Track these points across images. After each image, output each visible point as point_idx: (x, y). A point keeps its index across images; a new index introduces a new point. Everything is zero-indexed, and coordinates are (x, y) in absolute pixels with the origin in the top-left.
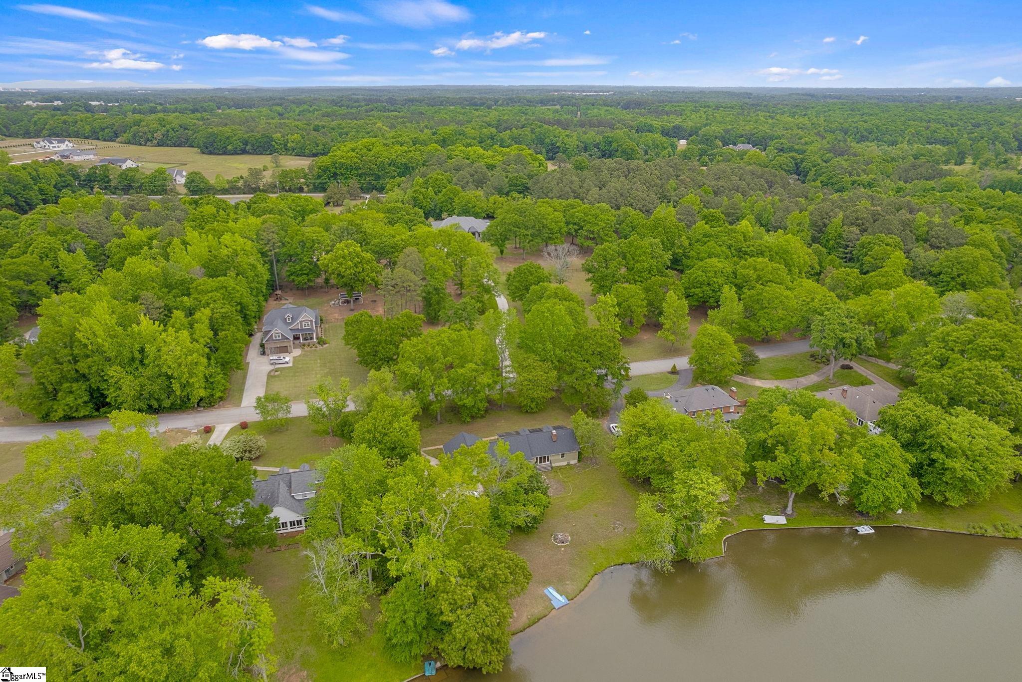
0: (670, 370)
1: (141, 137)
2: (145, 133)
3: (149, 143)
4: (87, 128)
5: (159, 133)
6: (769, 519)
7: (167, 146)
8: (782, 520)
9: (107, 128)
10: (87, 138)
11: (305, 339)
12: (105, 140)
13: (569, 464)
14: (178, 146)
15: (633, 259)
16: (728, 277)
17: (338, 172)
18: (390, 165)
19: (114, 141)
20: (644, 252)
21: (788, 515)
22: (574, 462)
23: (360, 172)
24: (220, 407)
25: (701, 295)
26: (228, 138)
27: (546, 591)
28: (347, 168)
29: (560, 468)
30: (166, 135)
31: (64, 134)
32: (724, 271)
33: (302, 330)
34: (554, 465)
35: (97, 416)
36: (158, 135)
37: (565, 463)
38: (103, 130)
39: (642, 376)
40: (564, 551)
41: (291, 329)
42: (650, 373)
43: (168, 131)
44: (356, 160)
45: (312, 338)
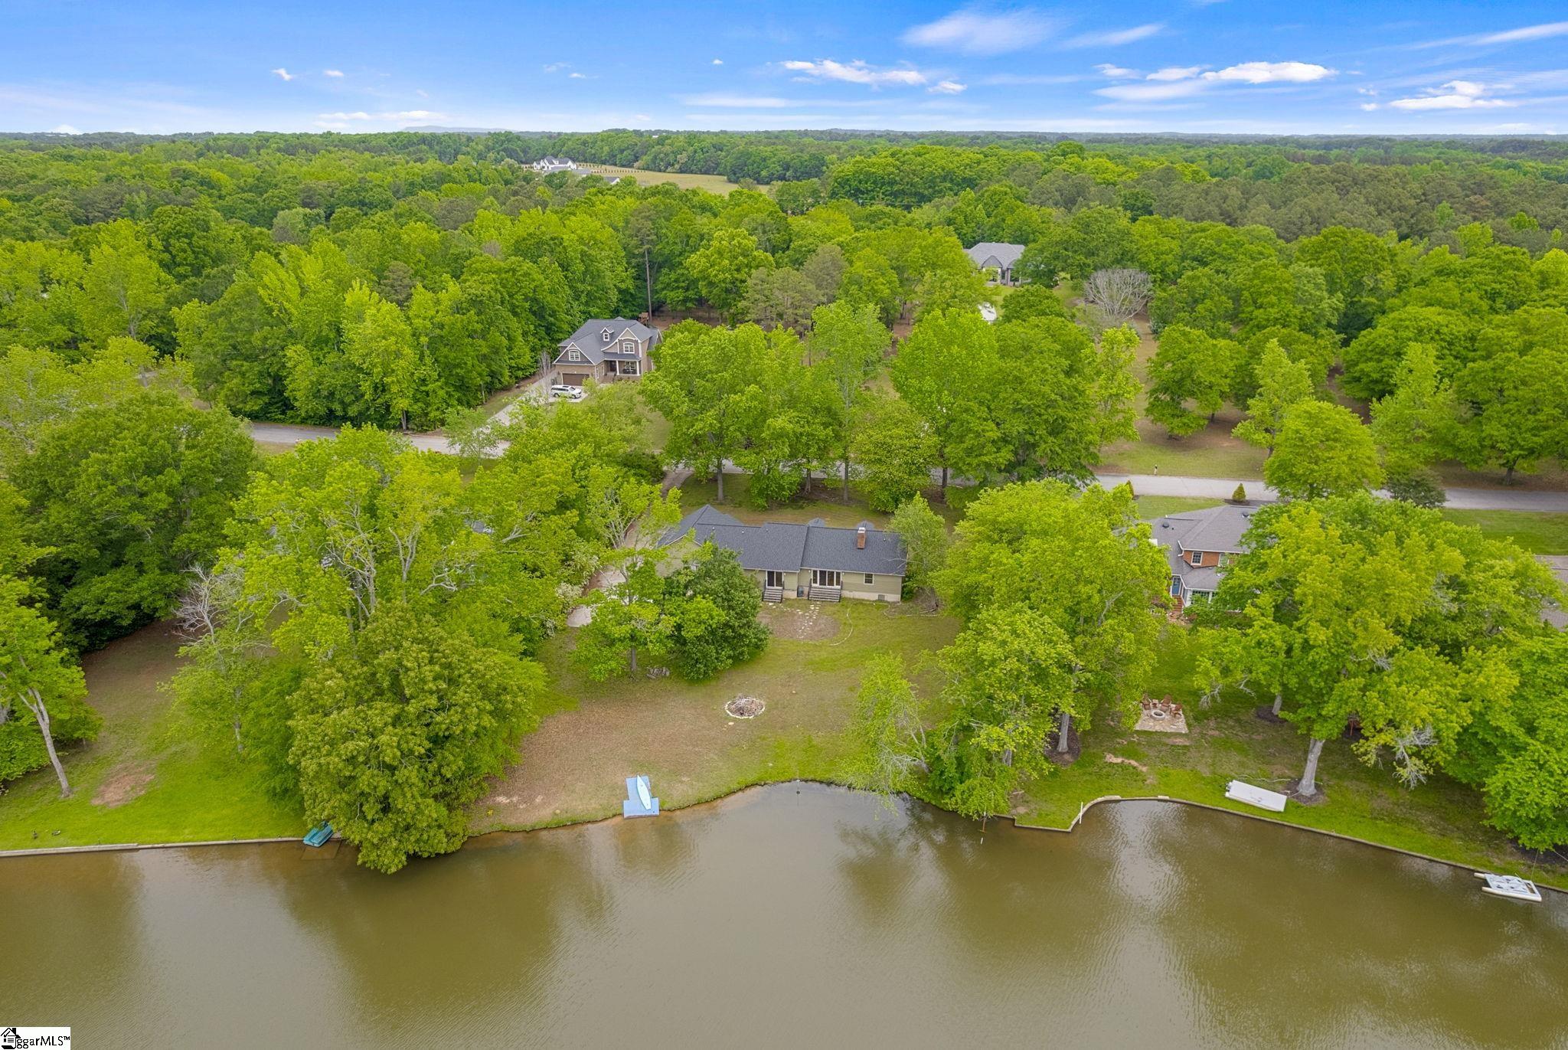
0: (1230, 496)
1: (662, 160)
2: (667, 155)
3: (669, 169)
4: (606, 149)
5: (685, 154)
6: (1240, 791)
7: (692, 172)
8: (1274, 801)
9: (628, 148)
10: (604, 163)
11: (625, 371)
12: (623, 166)
13: (881, 600)
14: (706, 173)
15: (1255, 302)
16: (1450, 344)
17: (862, 187)
18: (944, 179)
19: (632, 167)
20: (1280, 289)
21: (1300, 797)
22: (894, 597)
23: (896, 188)
24: (433, 435)
25: (1375, 376)
26: (764, 160)
27: (629, 781)
28: (874, 182)
29: (860, 602)
30: (692, 158)
31: (581, 158)
32: (1445, 330)
33: (622, 355)
34: (846, 594)
35: (282, 421)
36: (683, 158)
37: (874, 596)
38: (622, 151)
39: (1166, 497)
40: (733, 728)
41: (604, 352)
42: (1185, 495)
43: (695, 152)
44: (891, 169)
45: (635, 372)
